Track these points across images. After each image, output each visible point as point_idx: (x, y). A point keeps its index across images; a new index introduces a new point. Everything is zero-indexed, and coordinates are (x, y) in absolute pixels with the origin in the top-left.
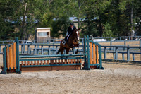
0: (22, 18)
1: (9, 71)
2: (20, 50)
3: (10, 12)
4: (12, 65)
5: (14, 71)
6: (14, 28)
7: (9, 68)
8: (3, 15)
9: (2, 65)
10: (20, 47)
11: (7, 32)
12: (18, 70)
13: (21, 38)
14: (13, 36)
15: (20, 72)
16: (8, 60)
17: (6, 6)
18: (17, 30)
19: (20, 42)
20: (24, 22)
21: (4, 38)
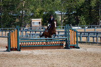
0: (21, 12)
1: (12, 50)
2: (20, 35)
3: (13, 7)
4: (14, 45)
5: (16, 50)
6: (15, 19)
7: (12, 48)
8: (8, 10)
9: (7, 45)
10: (20, 32)
11: (11, 22)
12: (18, 49)
13: (21, 26)
14: (15, 25)
15: (20, 51)
16: (11, 41)
17: (10, 4)
18: (17, 20)
19: (20, 29)
20: (22, 15)
21: (8, 26)
